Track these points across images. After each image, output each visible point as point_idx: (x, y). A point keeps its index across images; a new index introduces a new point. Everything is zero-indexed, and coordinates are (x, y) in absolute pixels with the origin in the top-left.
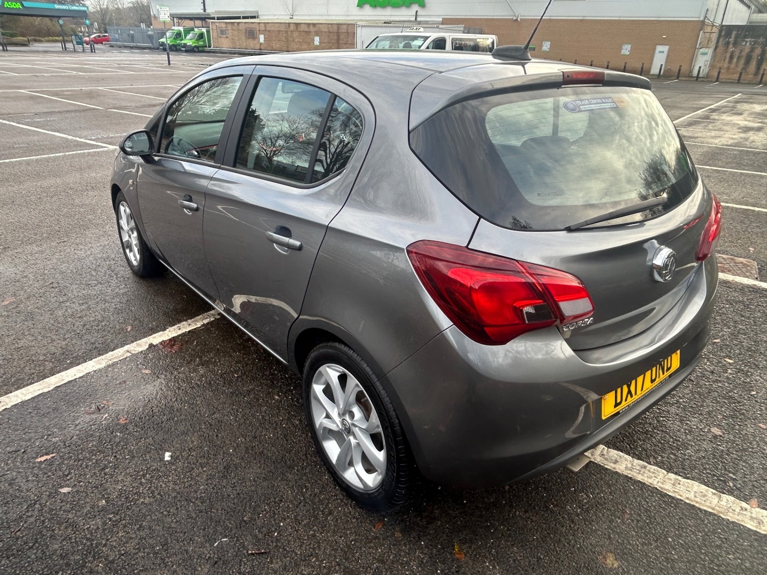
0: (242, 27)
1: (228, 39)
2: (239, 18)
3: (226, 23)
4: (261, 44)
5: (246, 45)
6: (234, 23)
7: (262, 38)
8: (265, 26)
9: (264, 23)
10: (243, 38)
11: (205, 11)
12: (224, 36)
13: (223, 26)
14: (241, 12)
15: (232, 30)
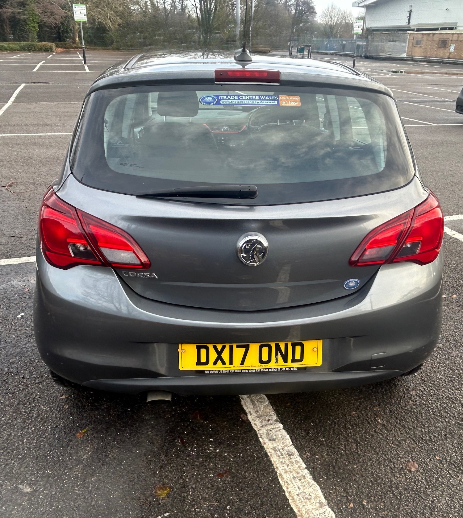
0: (436, 38)
1: (421, 49)
2: (437, 29)
3: (423, 34)
4: (450, 53)
5: (437, 54)
6: (430, 34)
7: (452, 48)
8: (458, 37)
9: (458, 34)
10: (435, 47)
11: (409, 23)
12: (419, 46)
13: (420, 36)
14: (440, 24)
15: (427, 40)
